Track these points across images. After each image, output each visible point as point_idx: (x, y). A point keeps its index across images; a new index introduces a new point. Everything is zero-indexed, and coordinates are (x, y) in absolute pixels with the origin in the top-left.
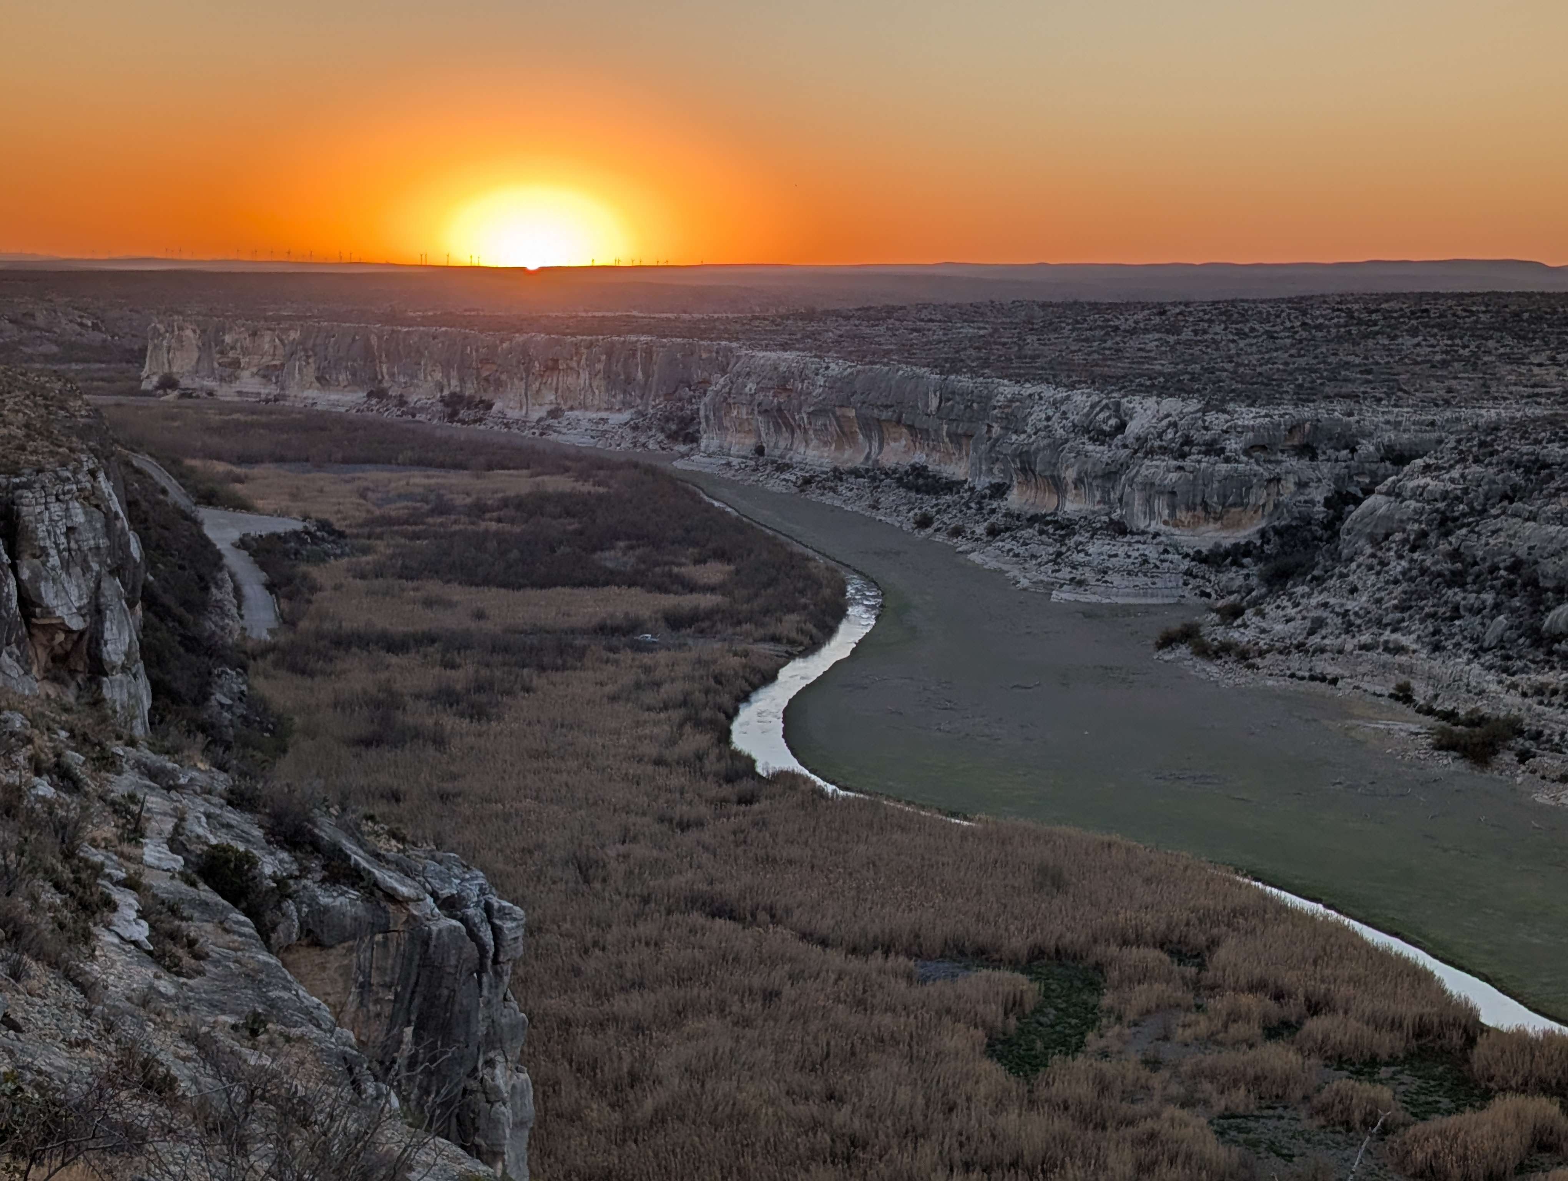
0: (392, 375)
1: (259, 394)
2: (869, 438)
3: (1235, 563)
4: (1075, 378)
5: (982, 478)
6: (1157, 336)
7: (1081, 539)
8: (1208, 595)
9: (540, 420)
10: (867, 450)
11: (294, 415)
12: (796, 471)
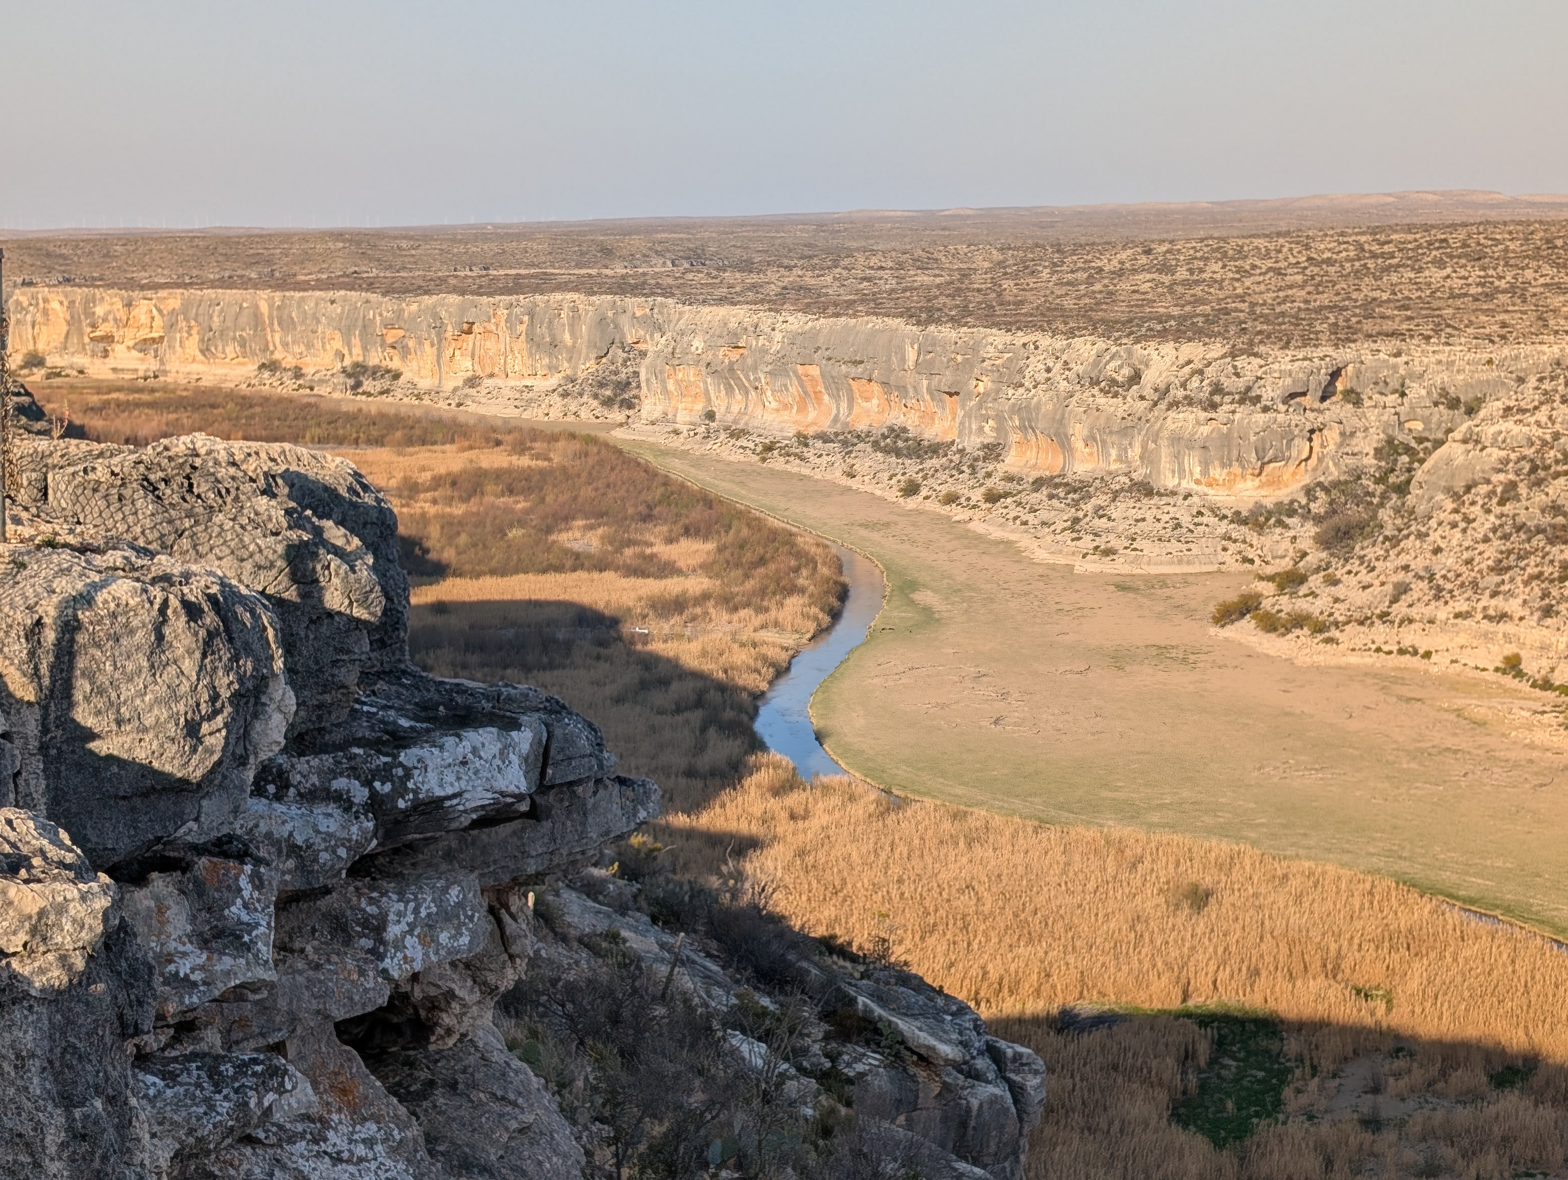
0: (285, 345)
1: (136, 370)
2: (836, 398)
3: (1280, 523)
4: (1072, 325)
5: (973, 438)
6: (1149, 276)
7: (1099, 502)
8: (1252, 561)
9: (455, 389)
10: (834, 412)
11: (179, 393)
12: (754, 437)
